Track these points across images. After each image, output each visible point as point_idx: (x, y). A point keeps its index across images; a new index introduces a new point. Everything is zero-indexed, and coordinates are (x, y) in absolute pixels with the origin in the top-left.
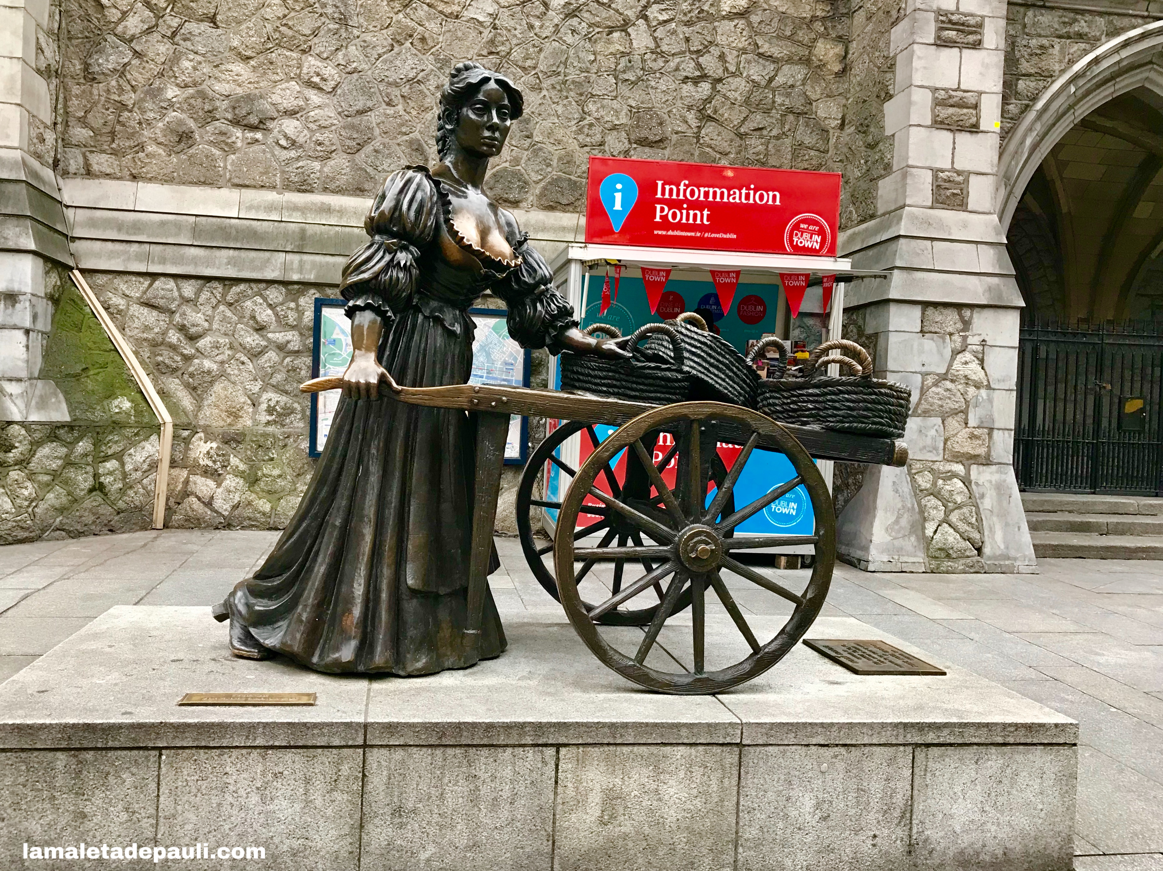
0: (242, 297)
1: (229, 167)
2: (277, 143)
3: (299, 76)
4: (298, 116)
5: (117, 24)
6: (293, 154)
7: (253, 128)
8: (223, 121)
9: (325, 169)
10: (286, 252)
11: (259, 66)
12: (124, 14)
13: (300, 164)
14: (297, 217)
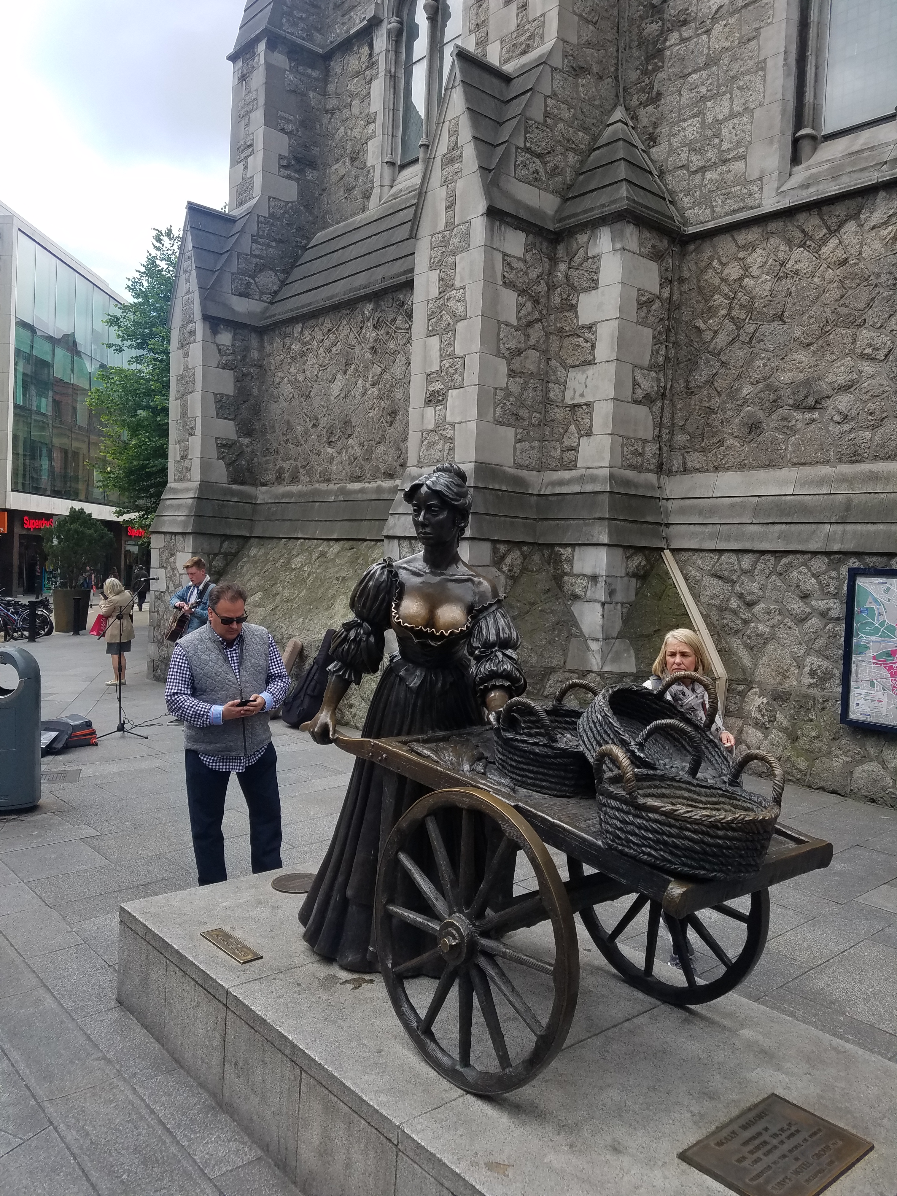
0: (789, 567)
1: (790, 449)
2: (831, 419)
3: (853, 351)
4: (852, 389)
5: (710, 342)
6: (846, 427)
7: (812, 409)
8: (786, 407)
9: (876, 438)
10: (831, 523)
11: (818, 350)
12: (716, 333)
13: (852, 436)
14: (844, 489)
